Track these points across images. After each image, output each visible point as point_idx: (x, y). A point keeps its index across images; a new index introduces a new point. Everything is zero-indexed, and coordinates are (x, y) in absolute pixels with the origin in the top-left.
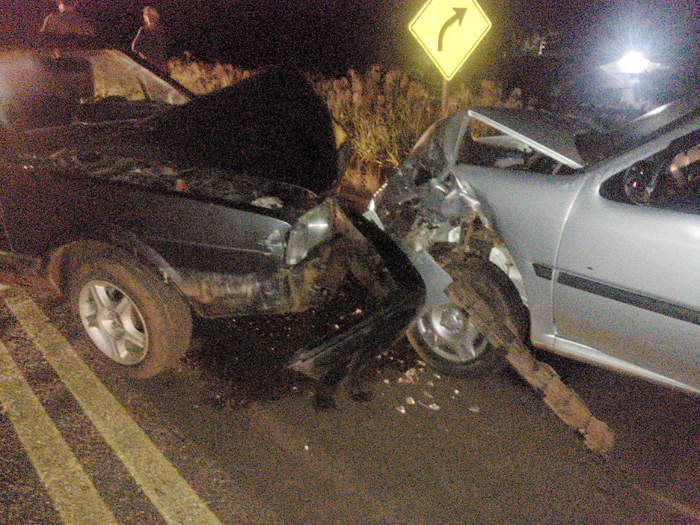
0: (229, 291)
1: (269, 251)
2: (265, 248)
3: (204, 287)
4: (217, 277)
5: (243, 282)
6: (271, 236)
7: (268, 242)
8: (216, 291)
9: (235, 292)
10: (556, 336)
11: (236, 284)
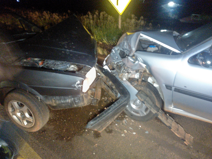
0: (62, 102)
1: (76, 88)
2: (75, 87)
3: (53, 101)
4: (57, 97)
5: (67, 99)
6: (77, 83)
7: (76, 85)
8: (58, 102)
9: (65, 102)
10: (173, 107)
11: (65, 99)
